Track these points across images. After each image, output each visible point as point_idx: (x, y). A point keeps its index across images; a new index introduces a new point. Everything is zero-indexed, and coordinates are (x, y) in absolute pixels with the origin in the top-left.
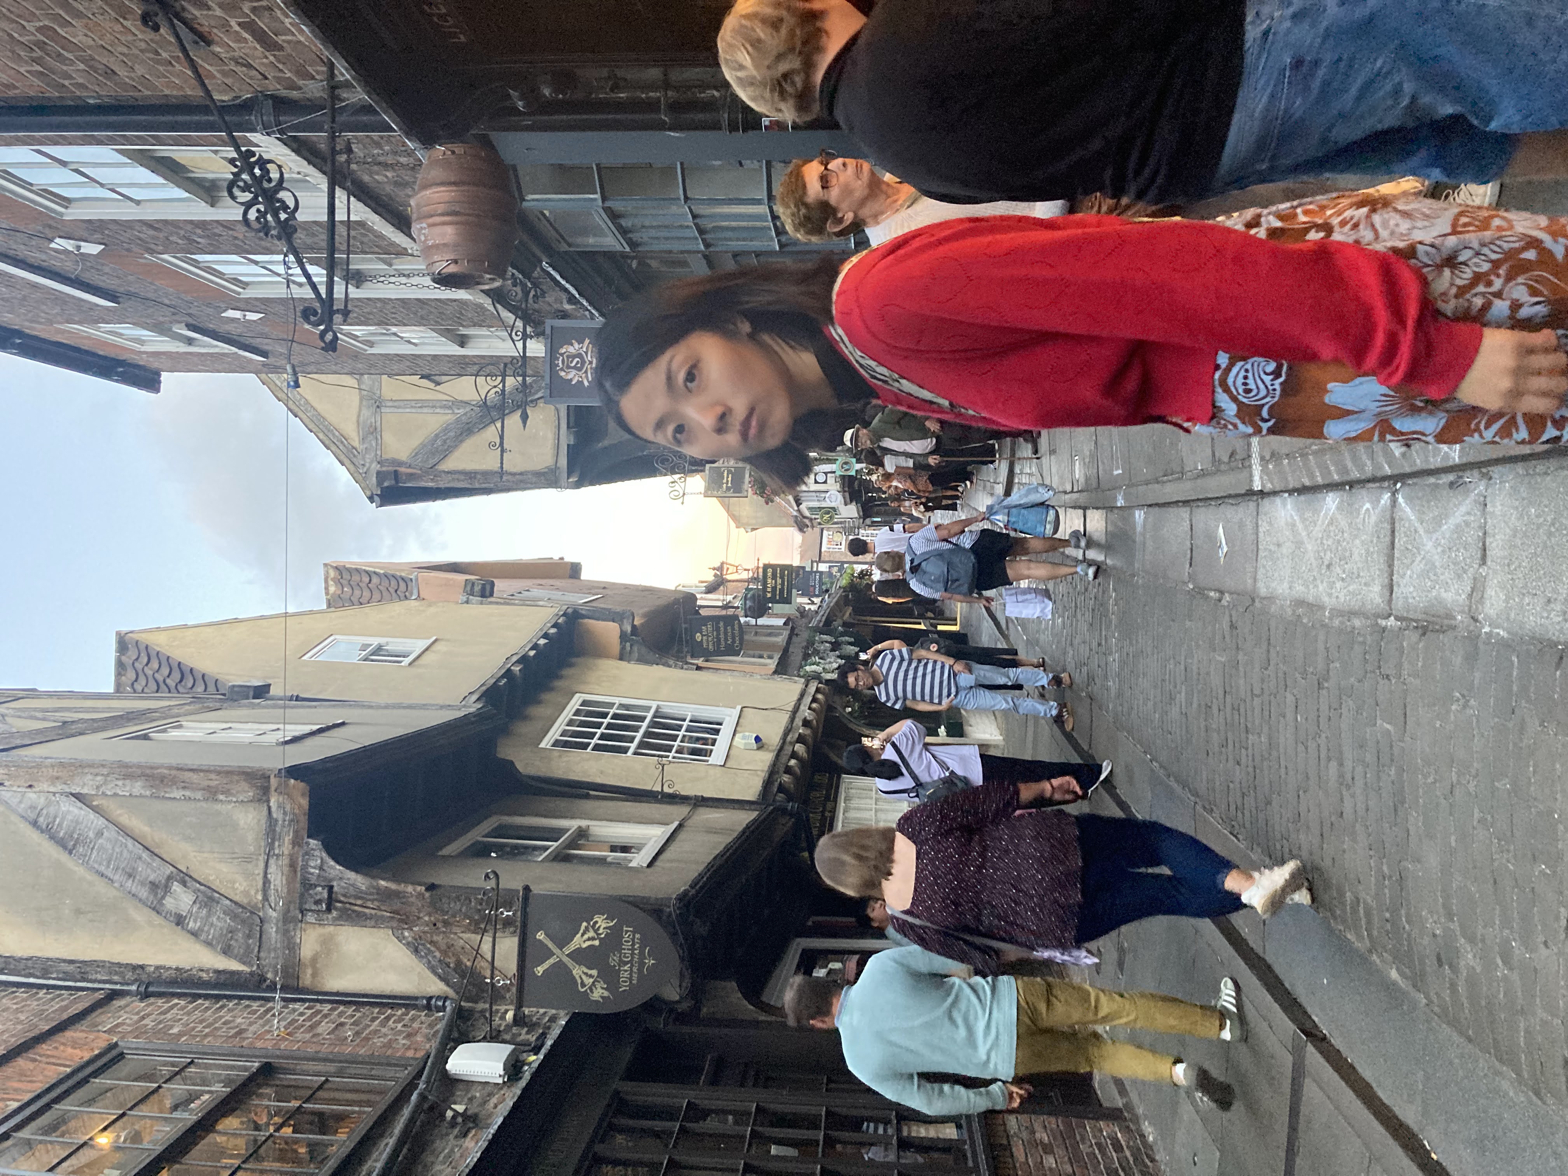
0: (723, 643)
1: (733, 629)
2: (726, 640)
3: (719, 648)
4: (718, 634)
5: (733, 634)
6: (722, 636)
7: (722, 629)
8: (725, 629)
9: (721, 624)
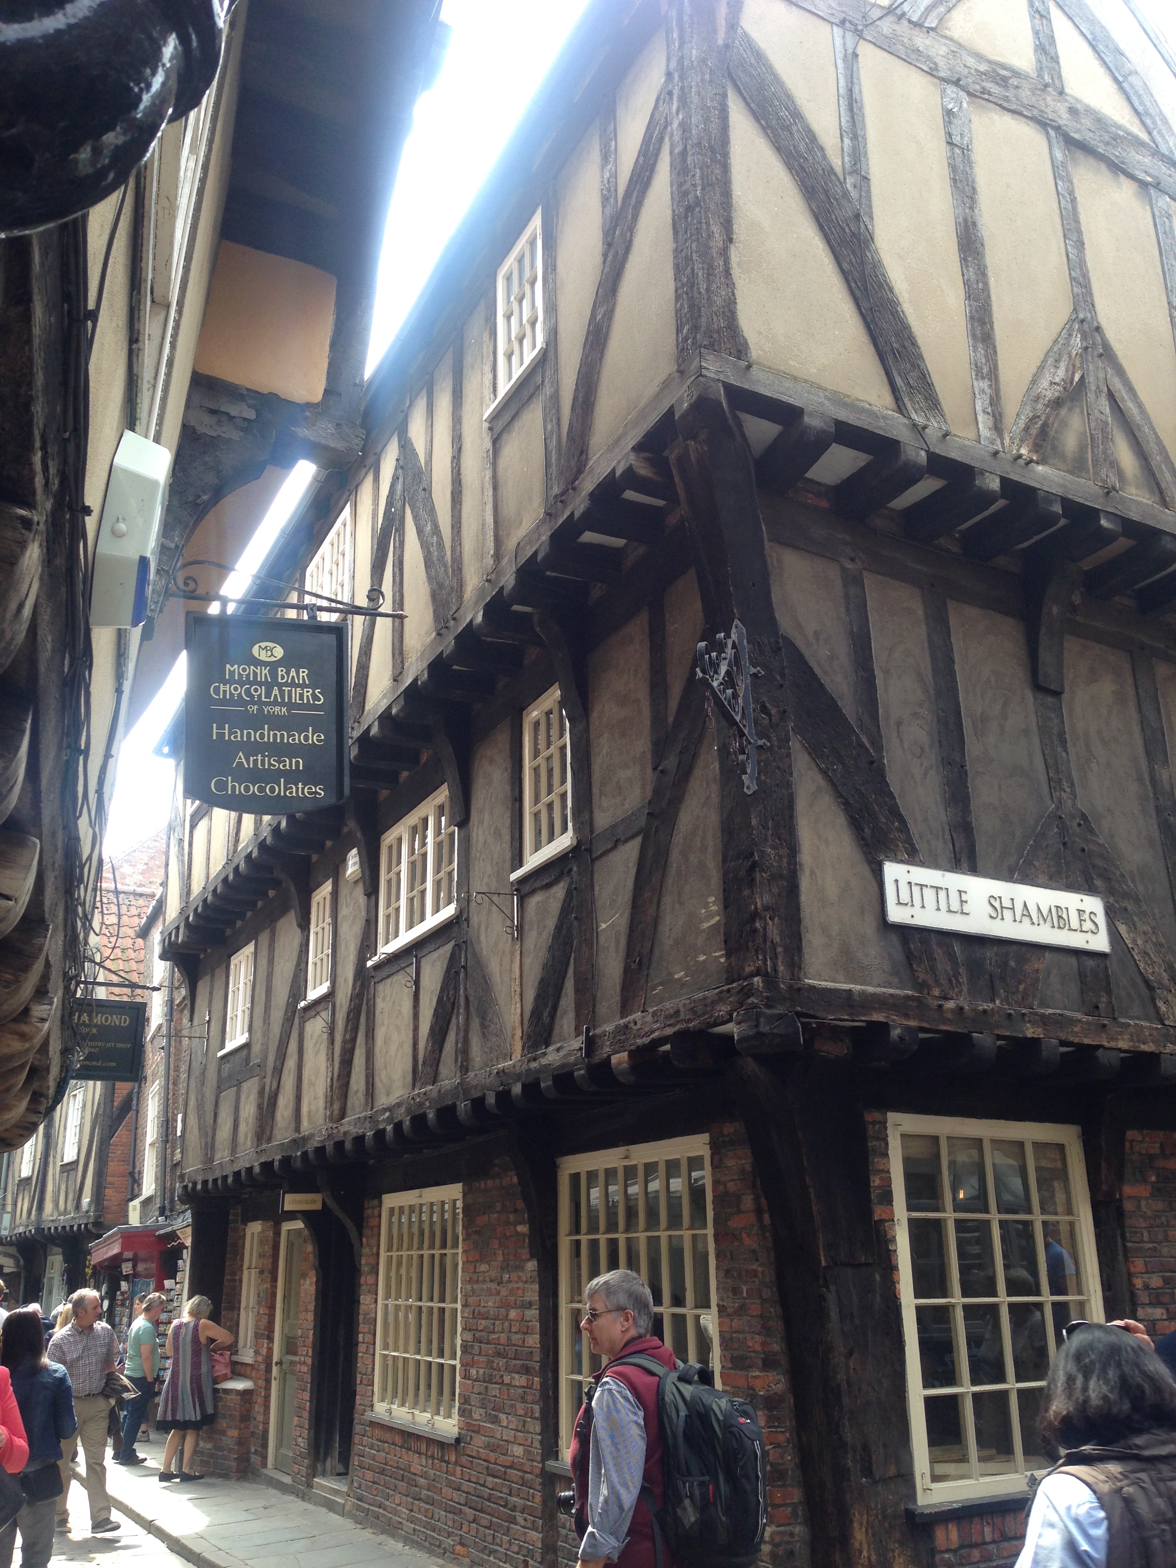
0: (240, 735)
1: (292, 777)
2: (252, 748)
3: (222, 719)
4: (277, 723)
5: (272, 776)
6: (268, 735)
7: (298, 738)
8: (291, 751)
9: (314, 738)
